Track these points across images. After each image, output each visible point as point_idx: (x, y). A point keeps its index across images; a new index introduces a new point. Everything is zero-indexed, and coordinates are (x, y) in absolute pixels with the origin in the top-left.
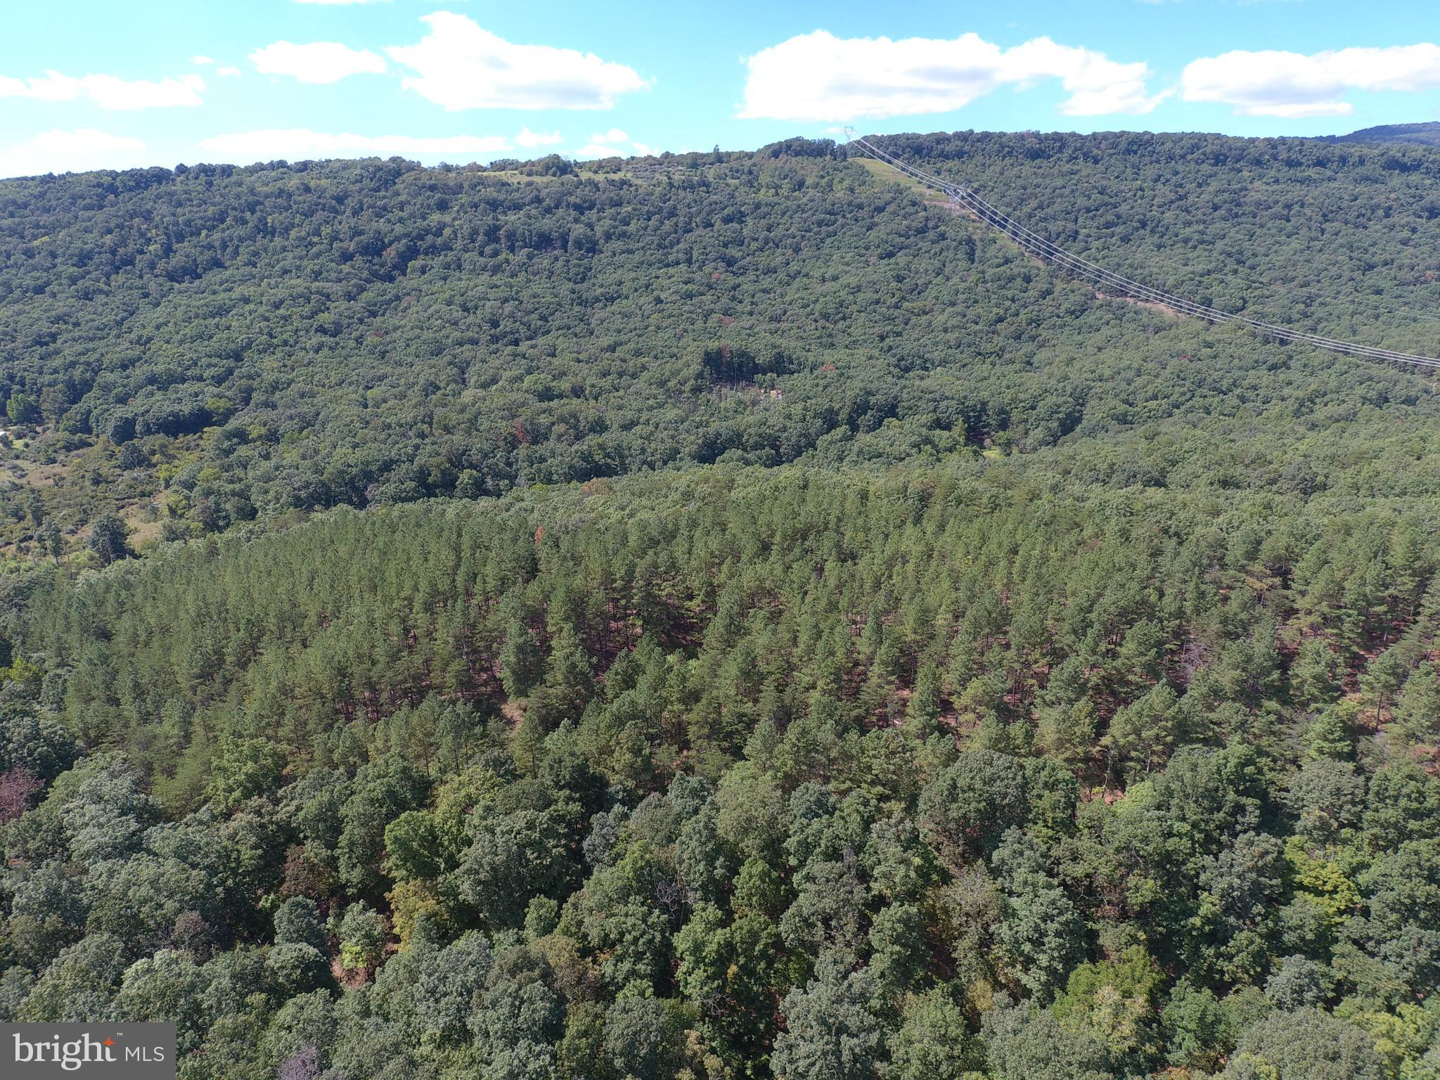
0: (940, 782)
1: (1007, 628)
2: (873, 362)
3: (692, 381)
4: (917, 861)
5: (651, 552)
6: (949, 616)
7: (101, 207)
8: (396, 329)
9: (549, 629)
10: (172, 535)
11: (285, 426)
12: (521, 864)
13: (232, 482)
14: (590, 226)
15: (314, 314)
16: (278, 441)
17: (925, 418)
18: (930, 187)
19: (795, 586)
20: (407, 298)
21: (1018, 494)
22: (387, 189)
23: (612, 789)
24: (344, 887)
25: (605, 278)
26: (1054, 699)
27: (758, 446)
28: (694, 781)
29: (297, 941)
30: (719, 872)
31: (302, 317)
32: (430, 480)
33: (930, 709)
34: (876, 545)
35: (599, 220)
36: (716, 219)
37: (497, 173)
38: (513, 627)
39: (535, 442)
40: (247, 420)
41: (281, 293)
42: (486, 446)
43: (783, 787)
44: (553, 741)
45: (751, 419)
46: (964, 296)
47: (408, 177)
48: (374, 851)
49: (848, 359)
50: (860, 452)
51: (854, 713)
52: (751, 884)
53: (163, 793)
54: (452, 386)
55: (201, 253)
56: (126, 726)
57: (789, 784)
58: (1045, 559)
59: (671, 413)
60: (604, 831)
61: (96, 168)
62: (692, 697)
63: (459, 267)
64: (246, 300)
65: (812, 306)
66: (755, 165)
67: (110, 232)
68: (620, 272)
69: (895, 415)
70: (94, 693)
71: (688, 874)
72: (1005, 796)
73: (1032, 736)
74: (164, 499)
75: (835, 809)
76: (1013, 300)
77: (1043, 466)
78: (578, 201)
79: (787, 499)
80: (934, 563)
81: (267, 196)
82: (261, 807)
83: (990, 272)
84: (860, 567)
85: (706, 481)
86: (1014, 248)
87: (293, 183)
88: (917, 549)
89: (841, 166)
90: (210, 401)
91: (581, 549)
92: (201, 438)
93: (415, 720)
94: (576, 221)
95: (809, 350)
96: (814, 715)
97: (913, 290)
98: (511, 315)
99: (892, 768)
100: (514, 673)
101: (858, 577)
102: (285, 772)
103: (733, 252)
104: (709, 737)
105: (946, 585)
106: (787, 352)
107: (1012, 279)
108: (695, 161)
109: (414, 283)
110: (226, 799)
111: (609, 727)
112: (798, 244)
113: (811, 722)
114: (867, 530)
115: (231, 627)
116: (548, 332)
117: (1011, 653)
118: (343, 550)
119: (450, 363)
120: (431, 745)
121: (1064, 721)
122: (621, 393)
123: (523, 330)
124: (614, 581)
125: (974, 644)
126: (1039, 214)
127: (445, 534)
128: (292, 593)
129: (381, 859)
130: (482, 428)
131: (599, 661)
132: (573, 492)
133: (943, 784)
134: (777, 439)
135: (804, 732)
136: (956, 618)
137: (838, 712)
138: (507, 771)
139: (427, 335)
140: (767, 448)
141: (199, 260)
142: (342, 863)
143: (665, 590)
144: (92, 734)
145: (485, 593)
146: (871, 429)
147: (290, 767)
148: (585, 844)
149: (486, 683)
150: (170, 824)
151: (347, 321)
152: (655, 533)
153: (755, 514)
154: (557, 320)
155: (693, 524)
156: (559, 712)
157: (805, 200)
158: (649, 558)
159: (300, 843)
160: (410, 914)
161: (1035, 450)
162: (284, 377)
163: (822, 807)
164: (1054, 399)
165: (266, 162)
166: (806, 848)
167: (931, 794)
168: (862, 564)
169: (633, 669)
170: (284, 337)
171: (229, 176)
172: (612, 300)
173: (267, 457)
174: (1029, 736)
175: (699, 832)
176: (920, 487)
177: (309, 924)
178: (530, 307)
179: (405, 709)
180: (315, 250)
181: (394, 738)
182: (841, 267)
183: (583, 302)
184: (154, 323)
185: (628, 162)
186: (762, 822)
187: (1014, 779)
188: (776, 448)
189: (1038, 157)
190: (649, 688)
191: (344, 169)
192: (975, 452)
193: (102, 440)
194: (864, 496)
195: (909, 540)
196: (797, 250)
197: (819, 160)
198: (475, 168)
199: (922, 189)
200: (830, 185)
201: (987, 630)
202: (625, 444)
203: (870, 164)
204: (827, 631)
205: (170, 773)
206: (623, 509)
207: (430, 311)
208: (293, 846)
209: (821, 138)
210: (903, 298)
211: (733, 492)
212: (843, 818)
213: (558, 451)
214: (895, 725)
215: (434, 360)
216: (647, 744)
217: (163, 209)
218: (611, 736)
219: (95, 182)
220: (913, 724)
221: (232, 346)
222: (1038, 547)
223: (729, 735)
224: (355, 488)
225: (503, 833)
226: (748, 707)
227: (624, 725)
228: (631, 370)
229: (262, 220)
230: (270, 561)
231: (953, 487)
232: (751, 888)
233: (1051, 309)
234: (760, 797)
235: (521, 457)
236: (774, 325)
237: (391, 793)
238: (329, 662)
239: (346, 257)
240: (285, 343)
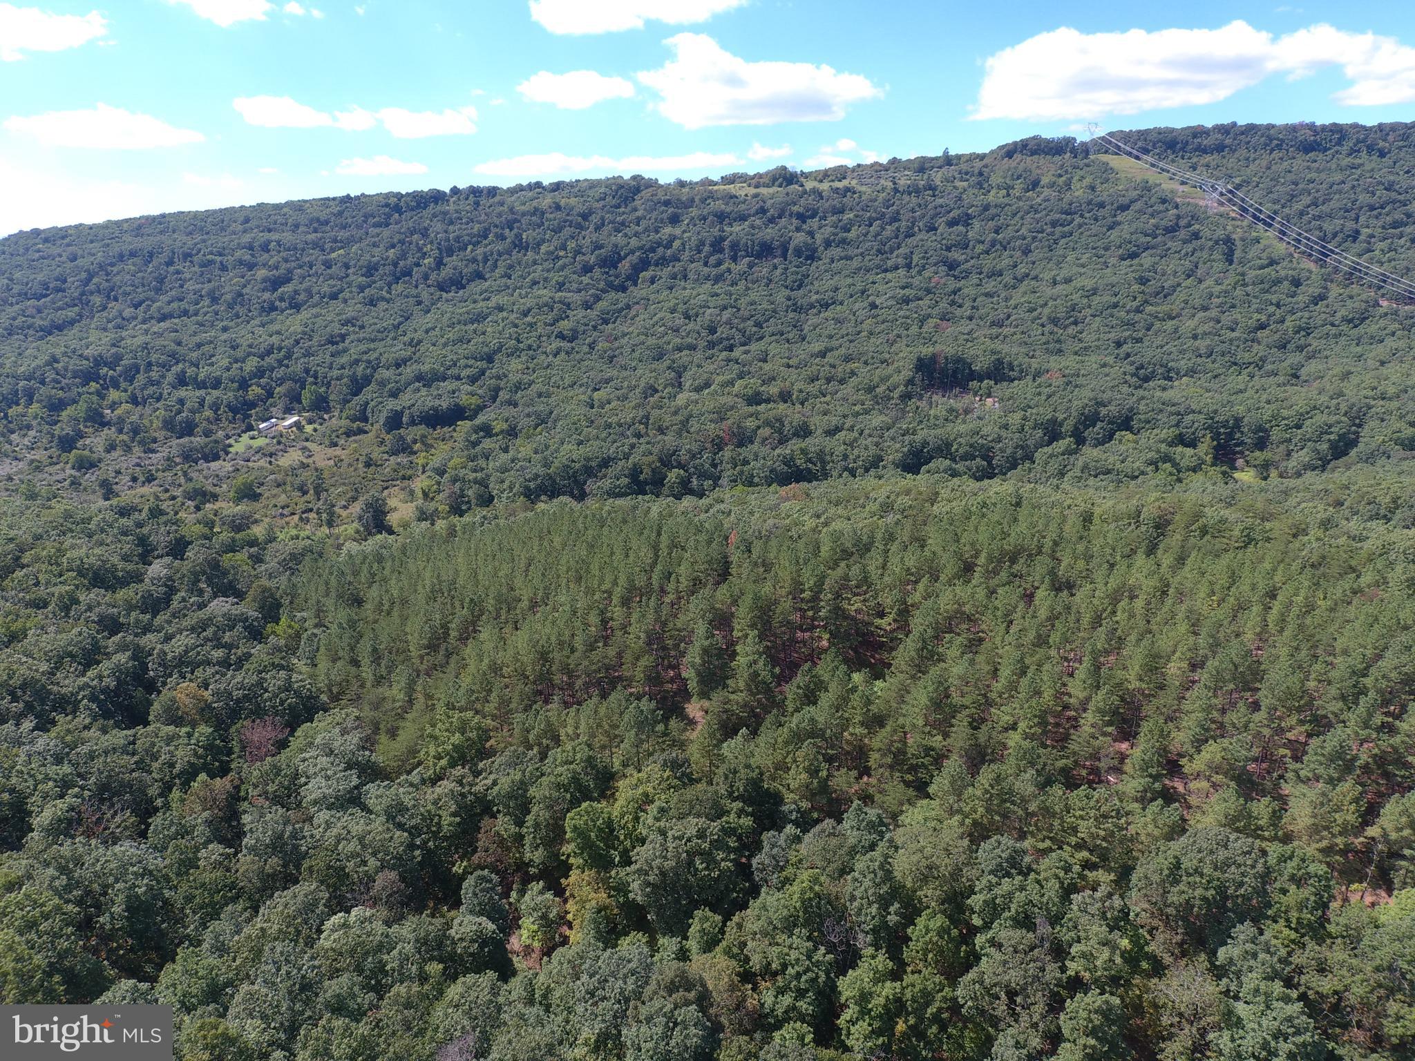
0: (1160, 859)
1: (1258, 685)
2: (1106, 370)
3: (902, 388)
4: (1125, 943)
5: (843, 564)
6: (1185, 665)
7: (387, 225)
8: (624, 335)
9: (735, 633)
10: (423, 516)
11: (523, 422)
12: (689, 872)
13: (475, 471)
14: (811, 234)
15: (556, 321)
16: (516, 436)
17: (1166, 433)
18: (1183, 183)
19: (999, 613)
20: (637, 307)
21: (1277, 527)
22: (626, 206)
23: (785, 808)
24: (528, 865)
25: (822, 285)
26: (1310, 775)
27: (967, 457)
28: (872, 813)
29: (481, 914)
30: (892, 919)
31: (546, 324)
32: (642, 477)
33: (1153, 771)
34: (1099, 576)
35: (820, 228)
36: (941, 222)
37: (727, 187)
38: (701, 628)
39: (741, 444)
40: (493, 416)
41: (529, 302)
42: (695, 447)
43: (970, 835)
44: (731, 748)
45: (962, 428)
46: (1218, 301)
47: (646, 194)
48: (555, 834)
49: (1078, 366)
50: (1085, 468)
51: (1061, 763)
52: (927, 938)
53: (385, 753)
54: (669, 389)
55: (466, 266)
56: (362, 686)
57: (978, 834)
58: (1310, 608)
59: (877, 420)
60: (775, 851)
61: (385, 190)
62: (876, 722)
63: (685, 277)
64: (500, 309)
65: (1039, 310)
66: (986, 166)
67: (393, 246)
68: (836, 278)
69: (1129, 428)
70: (341, 653)
71: (859, 914)
72: (1241, 884)
73: (1281, 818)
74: (420, 483)
75: (1030, 869)
76: (1278, 306)
77: (1308, 495)
78: (801, 210)
79: (996, 517)
80: (1169, 602)
81: (524, 214)
82: (463, 777)
83: (1251, 274)
84: (1077, 599)
85: (908, 492)
86: (1281, 248)
87: (546, 201)
88: (1149, 584)
89: (1081, 164)
90: (464, 397)
91: (772, 556)
92: (454, 430)
93: (602, 710)
94: (798, 229)
95: (1033, 357)
96: (1012, 761)
97: (1158, 294)
98: (729, 322)
99: (1102, 833)
100: (699, 674)
101: (1074, 610)
102: (488, 745)
103: (956, 255)
104: (891, 767)
105: (1183, 628)
106: (1008, 359)
107: (1278, 282)
108: (922, 165)
109: (644, 293)
110: (435, 765)
111: (787, 743)
112: (1028, 245)
113: (1009, 767)
114: (1088, 557)
115: (457, 604)
116: (761, 338)
117: (1260, 716)
118: (557, 541)
119: (669, 368)
120: (616, 736)
121: (1322, 804)
122: (828, 398)
123: (738, 336)
124: (803, 591)
125: (1214, 701)
126: (1313, 211)
127: (646, 532)
128: (511, 577)
129: (561, 844)
130: (692, 430)
131: (782, 671)
132: (771, 497)
133: (1163, 862)
134: (990, 449)
135: (998, 779)
136: (1194, 667)
137: (1042, 760)
138: (683, 774)
139: (651, 341)
140: (978, 460)
141: (464, 271)
142: (528, 840)
143: (854, 606)
144: (335, 690)
145: (678, 592)
146: (1100, 443)
147: (492, 742)
148: (754, 862)
149: (672, 681)
150: (386, 783)
151: (583, 328)
152: (848, 545)
153: (959, 531)
154: (771, 327)
155: (891, 538)
156: (741, 718)
157: (1039, 200)
158: (840, 571)
159: (494, 816)
160: (583, 902)
161: (1299, 475)
162: (526, 378)
163: (1014, 866)
164: (1325, 418)
165: (525, 183)
166: (993, 911)
167: (1149, 868)
168: (1080, 595)
169: (816, 684)
170: (529, 342)
171: (494, 196)
172: (827, 306)
173: (506, 450)
174: (1276, 817)
175: (874, 872)
176: (1156, 513)
177: (491, 898)
178: (747, 314)
179: (595, 699)
180: (561, 262)
181: (583, 728)
182: (1075, 269)
183: (797, 309)
184: (424, 328)
185: (853, 170)
186: (944, 871)
187: (1253, 867)
188: (988, 459)
189: (1313, 149)
190: (830, 707)
191: (590, 188)
192: (1224, 473)
193: (376, 427)
194: (1087, 519)
195: (1140, 573)
196: (1027, 251)
197: (1057, 158)
198: (707, 182)
199: (1175, 186)
200: (1068, 185)
201: (1232, 686)
202: (827, 449)
203: (1114, 161)
204: (1033, 668)
205: (393, 733)
206: (818, 517)
207: (655, 319)
208: (486, 818)
209: (1061, 136)
210: (1146, 302)
211: (935, 508)
212: (1038, 882)
213: (761, 455)
214: (1108, 782)
215: (655, 365)
216: (825, 765)
217: (438, 226)
218: (788, 753)
219: (384, 202)
220: (1132, 784)
221: (486, 349)
222: (1303, 593)
223: (914, 769)
224: (576, 481)
225: (675, 838)
226: (937, 741)
227: (803, 741)
228: (840, 375)
229: (519, 236)
230: (496, 547)
231: (1198, 516)
232: (926, 943)
233: (1323, 316)
234: (943, 845)
235: (726, 458)
236: (995, 330)
237: (575, 779)
238: (534, 647)
239: (587, 269)
240: (530, 347)
